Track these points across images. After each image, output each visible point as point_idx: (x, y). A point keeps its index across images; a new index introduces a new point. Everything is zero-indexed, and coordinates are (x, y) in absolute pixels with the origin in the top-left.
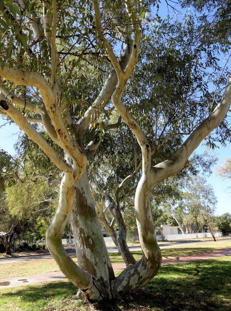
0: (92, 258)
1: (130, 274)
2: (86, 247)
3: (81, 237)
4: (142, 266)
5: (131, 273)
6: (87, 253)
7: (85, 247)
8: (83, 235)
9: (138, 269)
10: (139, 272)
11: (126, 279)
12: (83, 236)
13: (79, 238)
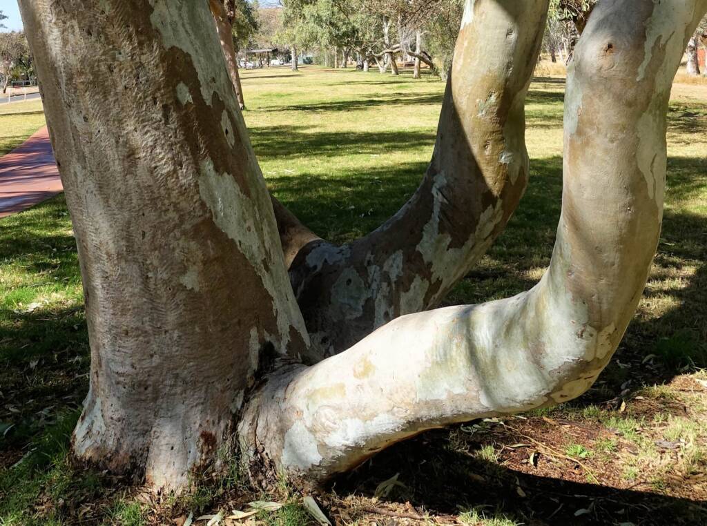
0: (249, 229)
1: (389, 284)
2: (216, 169)
3: (177, 102)
4: (441, 229)
5: (393, 278)
6: (220, 205)
7: (208, 166)
8: (191, 91)
9: (418, 248)
10: (430, 264)
11: (382, 314)
12: (186, 97)
13: (159, 116)
